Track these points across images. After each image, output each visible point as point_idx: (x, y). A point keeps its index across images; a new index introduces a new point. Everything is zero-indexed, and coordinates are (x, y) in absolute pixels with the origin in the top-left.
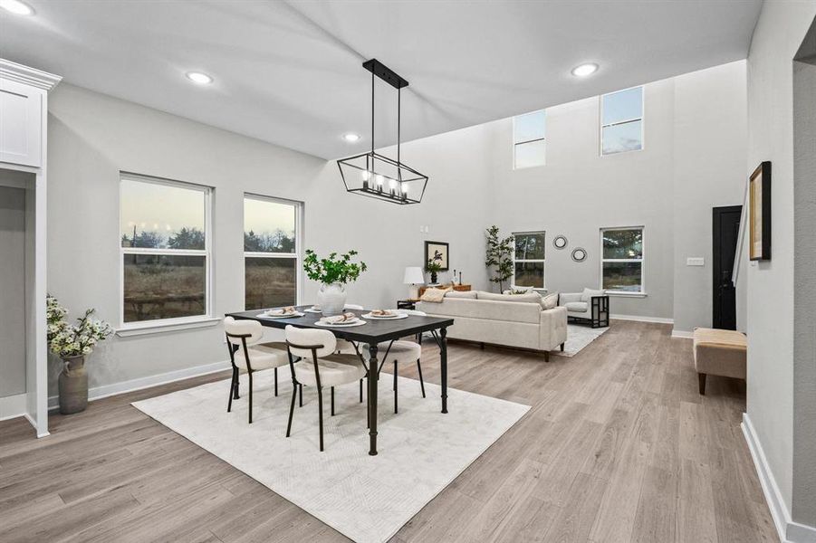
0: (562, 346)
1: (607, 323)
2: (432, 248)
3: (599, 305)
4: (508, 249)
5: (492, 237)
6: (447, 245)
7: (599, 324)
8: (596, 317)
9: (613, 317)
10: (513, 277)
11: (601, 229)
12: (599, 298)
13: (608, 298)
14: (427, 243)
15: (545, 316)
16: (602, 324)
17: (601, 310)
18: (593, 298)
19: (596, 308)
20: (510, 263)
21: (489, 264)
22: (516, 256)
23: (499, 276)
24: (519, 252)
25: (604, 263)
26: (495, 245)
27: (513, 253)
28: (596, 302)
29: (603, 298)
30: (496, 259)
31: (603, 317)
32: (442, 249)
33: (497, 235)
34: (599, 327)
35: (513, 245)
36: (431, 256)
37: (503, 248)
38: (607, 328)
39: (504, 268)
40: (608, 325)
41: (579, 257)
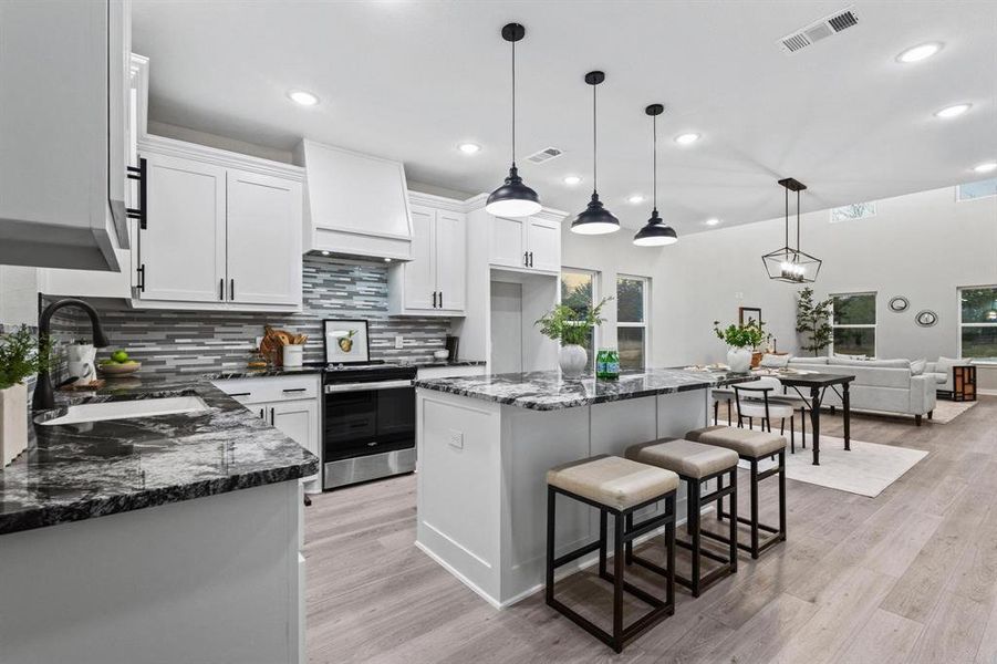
0: (930, 414)
1: (974, 397)
2: (747, 314)
3: (963, 376)
4: (825, 313)
5: (803, 300)
6: (759, 310)
7: (963, 397)
8: (959, 389)
9: (980, 392)
10: (831, 345)
11: (958, 288)
12: (963, 368)
13: (974, 368)
14: (742, 309)
15: (916, 381)
16: (966, 397)
17: (966, 380)
18: (955, 368)
19: (959, 380)
20: (827, 329)
21: (801, 329)
22: (835, 320)
23: (813, 343)
24: (839, 316)
25: (963, 328)
26: (807, 309)
27: (831, 318)
28: (959, 372)
29: (969, 368)
30: (810, 324)
31: (969, 389)
32: (754, 315)
33: (812, 297)
34: (964, 400)
35: (830, 308)
36: (746, 323)
37: (819, 312)
38: (974, 403)
39: (821, 335)
40: (974, 399)
41: (926, 320)
